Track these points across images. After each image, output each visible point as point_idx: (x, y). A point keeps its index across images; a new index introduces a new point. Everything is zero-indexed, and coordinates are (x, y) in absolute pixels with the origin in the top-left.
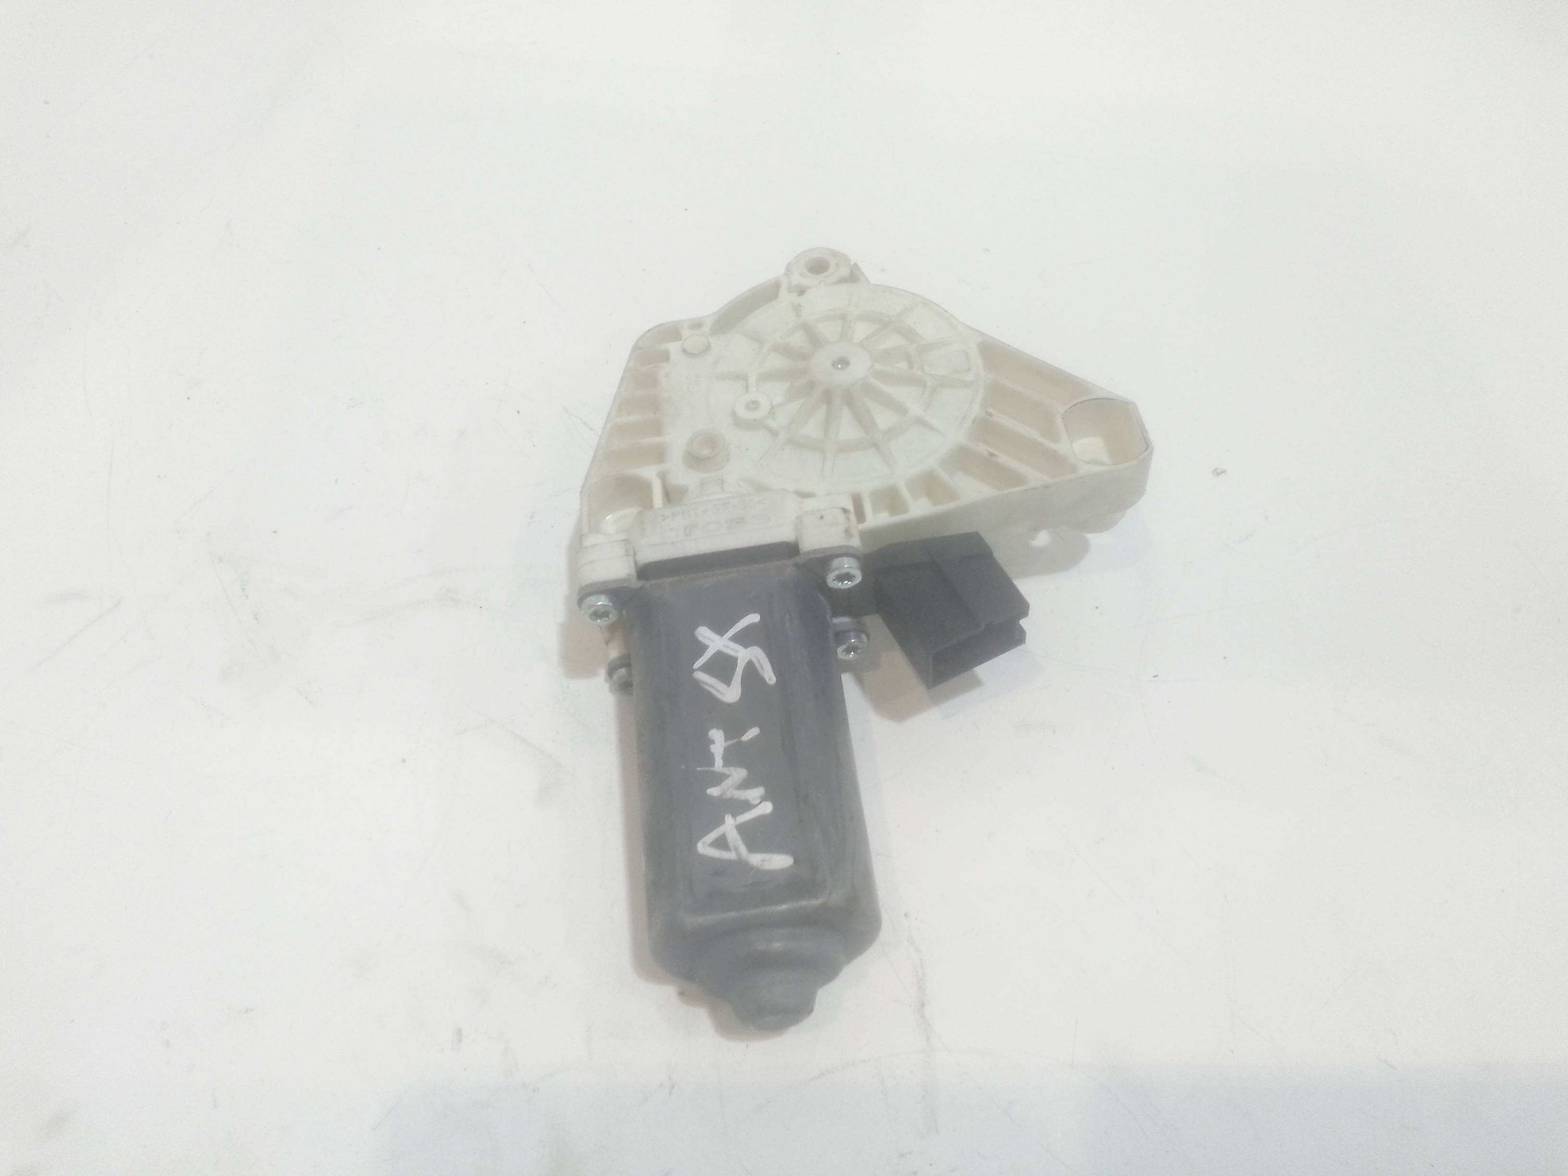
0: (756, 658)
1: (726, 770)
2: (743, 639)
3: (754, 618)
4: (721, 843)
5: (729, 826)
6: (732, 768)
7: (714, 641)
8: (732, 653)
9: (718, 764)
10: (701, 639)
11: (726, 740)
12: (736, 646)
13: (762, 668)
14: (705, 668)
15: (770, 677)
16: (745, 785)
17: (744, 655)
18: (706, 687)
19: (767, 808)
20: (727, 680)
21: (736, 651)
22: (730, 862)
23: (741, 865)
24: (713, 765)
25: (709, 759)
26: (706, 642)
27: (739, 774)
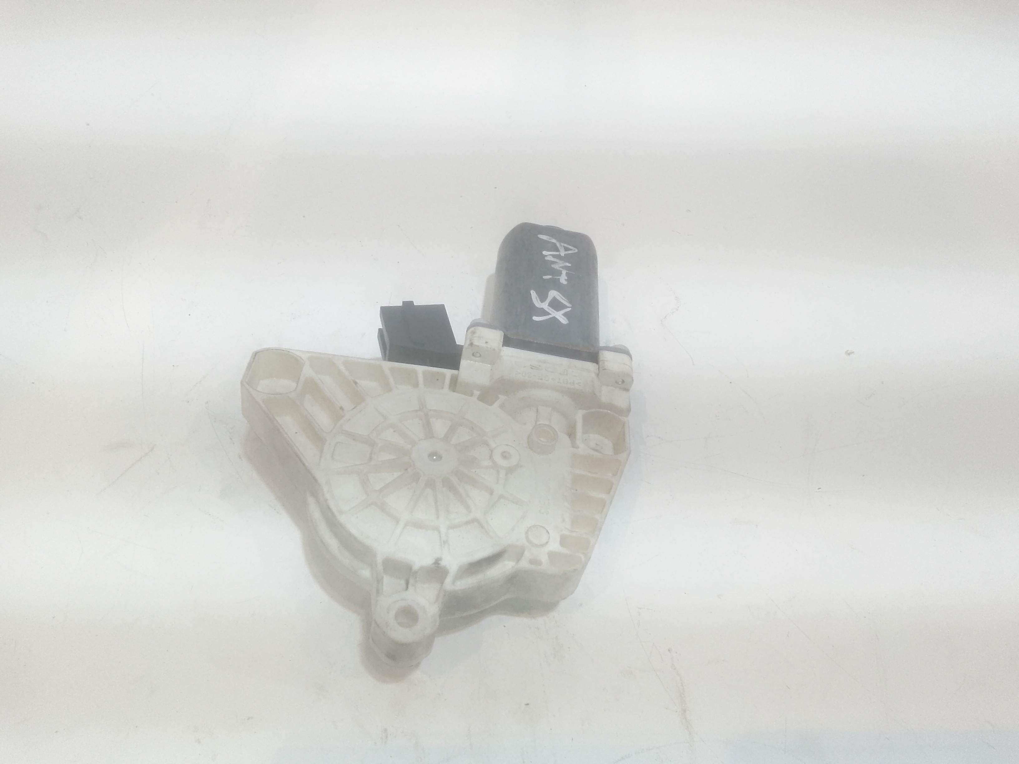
0: (538, 301)
1: (561, 269)
2: (543, 312)
3: (535, 318)
4: (566, 249)
5: (563, 253)
6: (558, 269)
7: (559, 316)
8: (550, 308)
9: (564, 272)
10: (566, 319)
11: (559, 279)
12: (547, 310)
13: (536, 298)
14: (565, 307)
15: (533, 294)
16: (554, 263)
17: (545, 306)
18: (565, 299)
19: (545, 253)
20: (554, 299)
21: (549, 309)
22: (565, 242)
23: (560, 241)
24: (566, 273)
25: (567, 274)
26: (563, 317)
27: (556, 267)
